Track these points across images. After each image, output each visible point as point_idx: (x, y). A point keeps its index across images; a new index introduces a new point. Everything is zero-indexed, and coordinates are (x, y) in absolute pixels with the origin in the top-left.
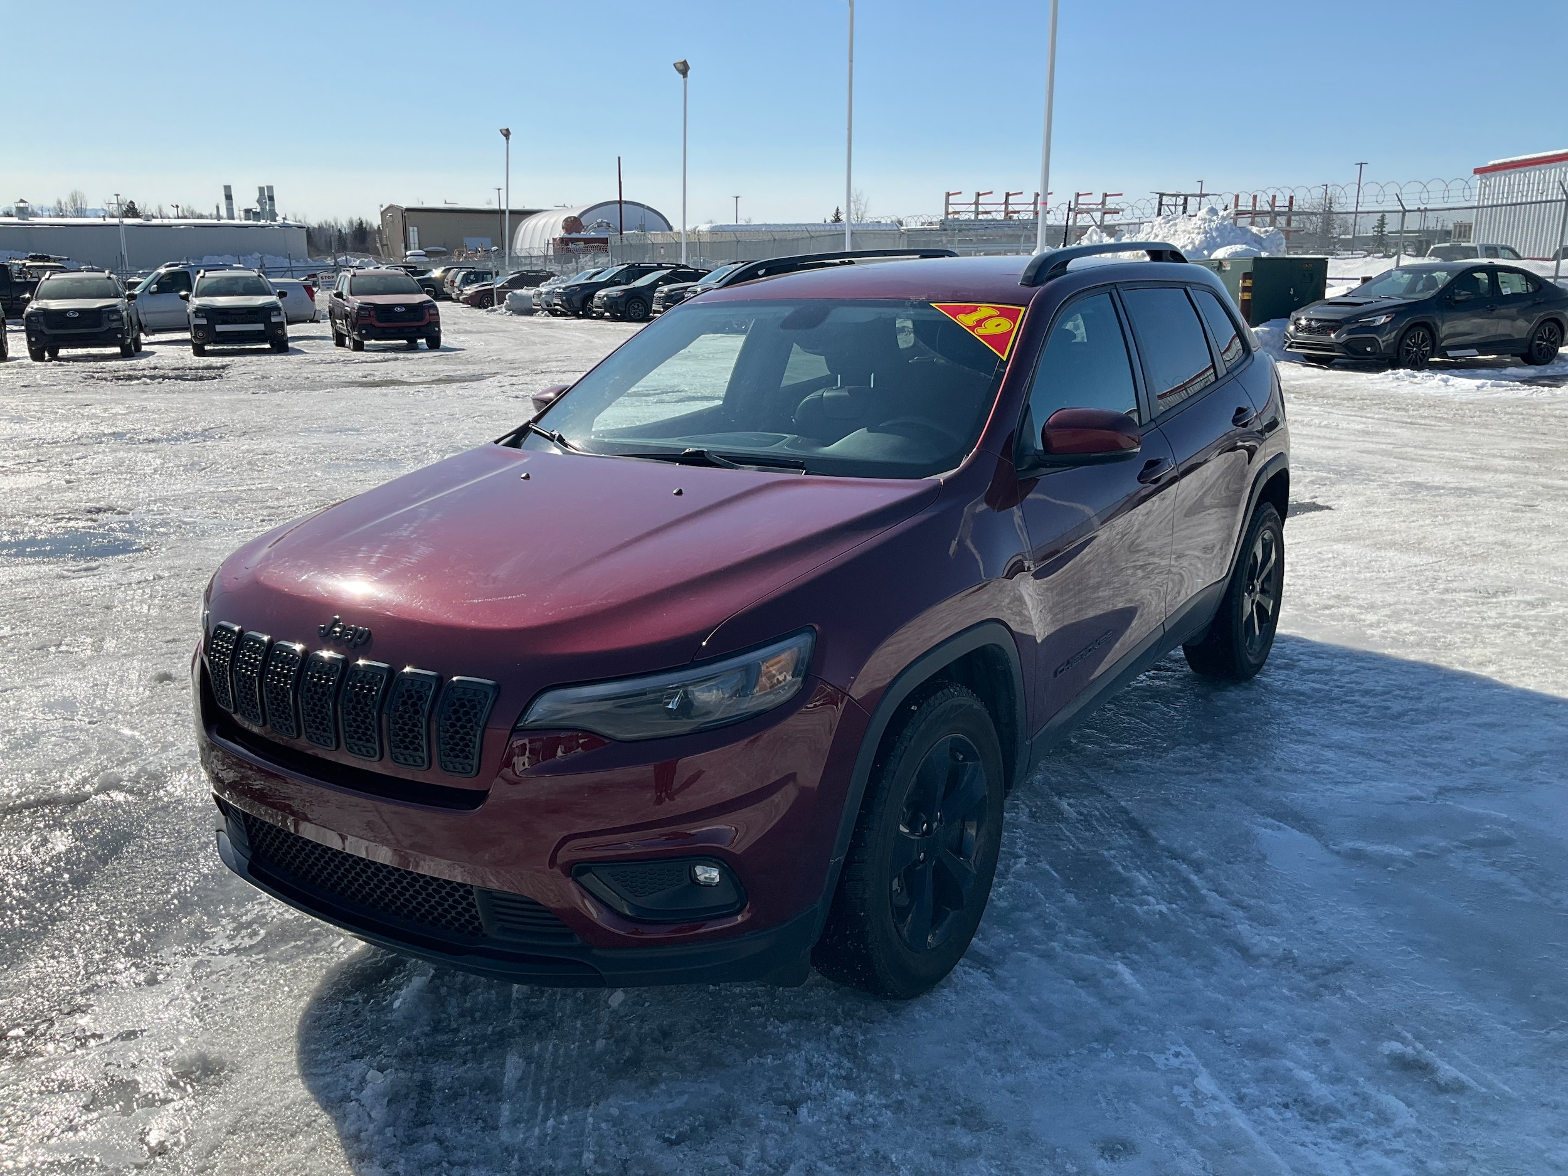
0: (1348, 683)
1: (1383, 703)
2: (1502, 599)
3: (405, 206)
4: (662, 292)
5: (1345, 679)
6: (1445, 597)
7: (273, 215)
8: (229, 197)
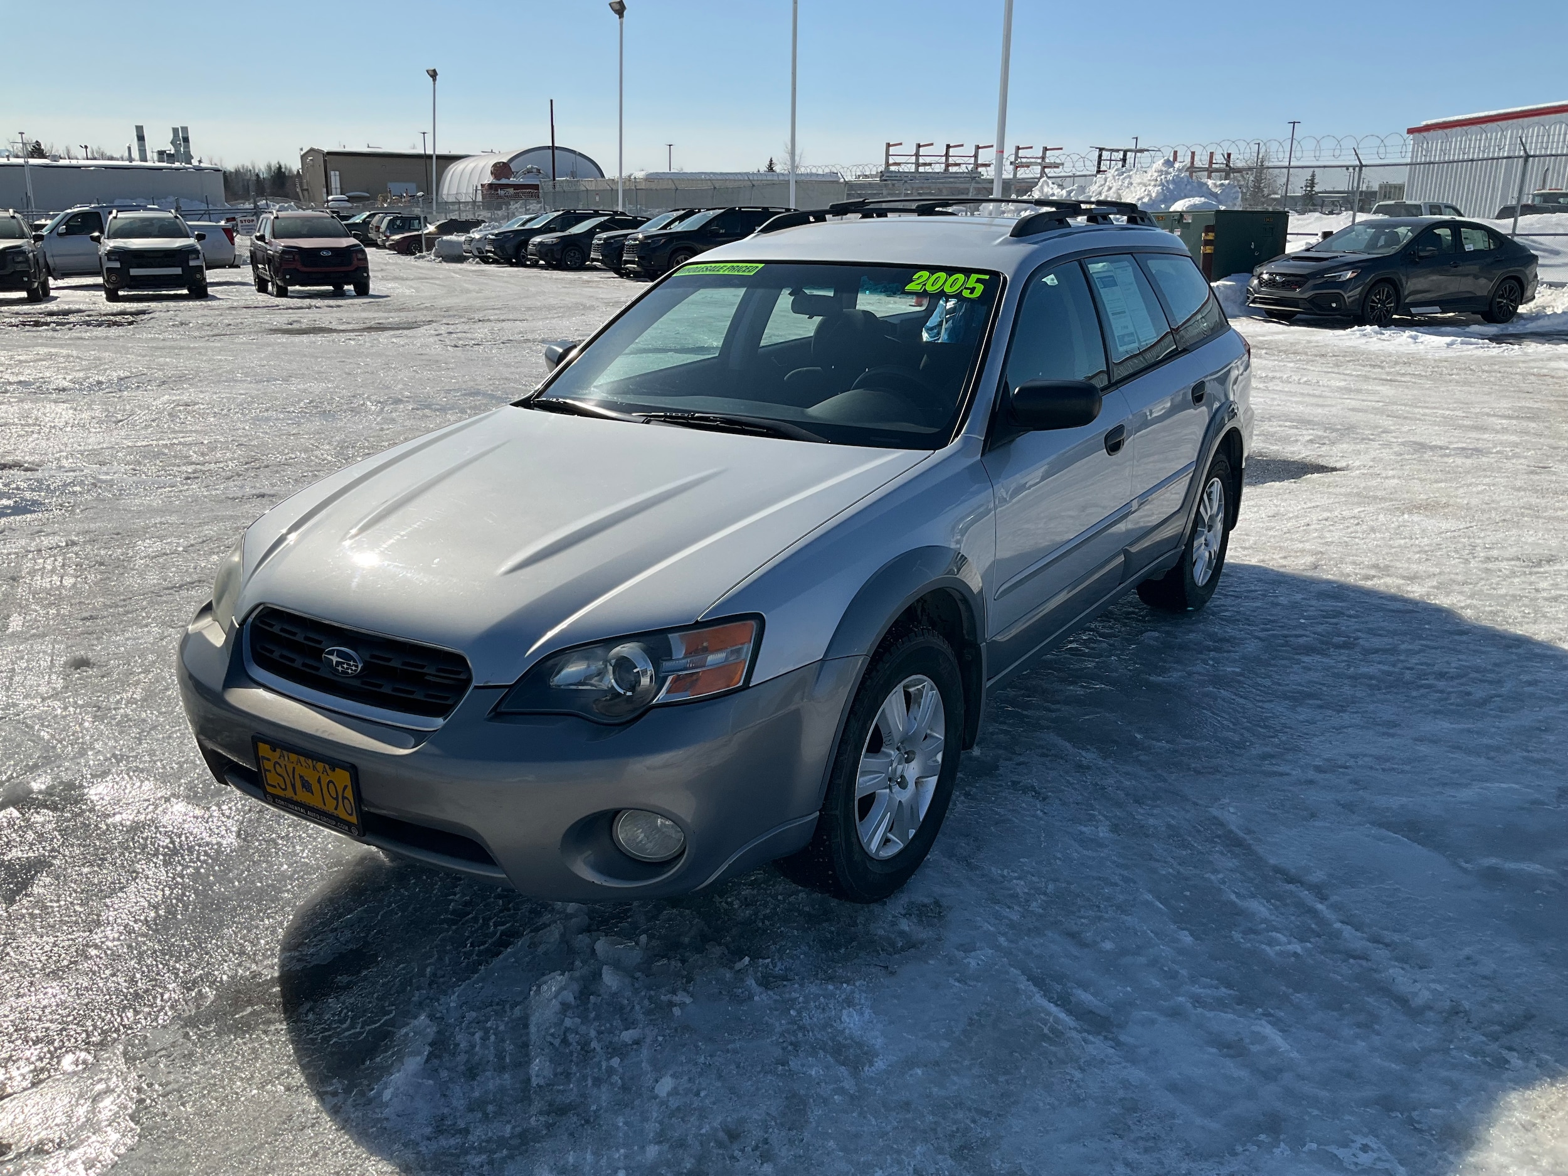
0: (1417, 664)
1: (1462, 688)
2: (1547, 568)
3: (326, 150)
4: (600, 240)
5: (1414, 660)
6: (1490, 566)
7: (188, 158)
8: (141, 138)
